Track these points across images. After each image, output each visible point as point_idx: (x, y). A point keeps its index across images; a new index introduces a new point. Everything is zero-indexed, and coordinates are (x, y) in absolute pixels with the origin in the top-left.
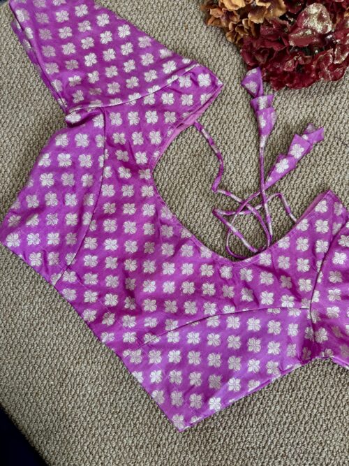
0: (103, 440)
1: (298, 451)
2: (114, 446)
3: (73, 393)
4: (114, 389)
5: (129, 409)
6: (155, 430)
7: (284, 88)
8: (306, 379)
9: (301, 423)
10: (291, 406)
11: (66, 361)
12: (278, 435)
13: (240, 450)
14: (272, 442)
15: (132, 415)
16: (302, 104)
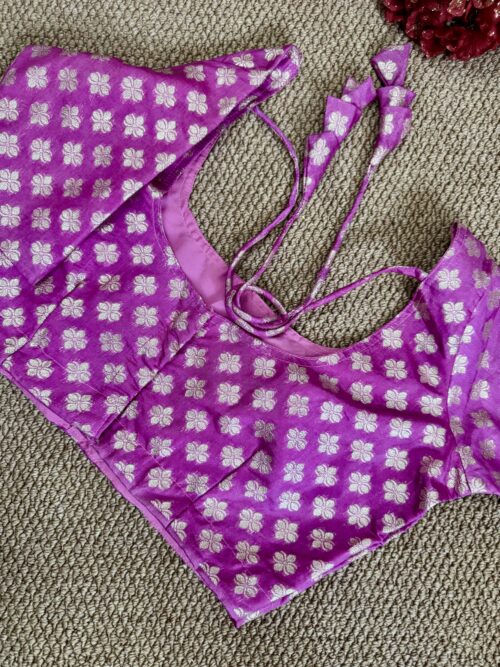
0: (73, 601)
1: (403, 649)
2: (92, 613)
3: (32, 515)
4: (104, 515)
5: (126, 551)
6: (165, 593)
7: (441, 56)
8: (428, 530)
9: (413, 603)
10: (400, 574)
11: (27, 459)
12: (372, 620)
13: (306, 641)
14: (362, 630)
15: (129, 564)
16: (467, 84)
